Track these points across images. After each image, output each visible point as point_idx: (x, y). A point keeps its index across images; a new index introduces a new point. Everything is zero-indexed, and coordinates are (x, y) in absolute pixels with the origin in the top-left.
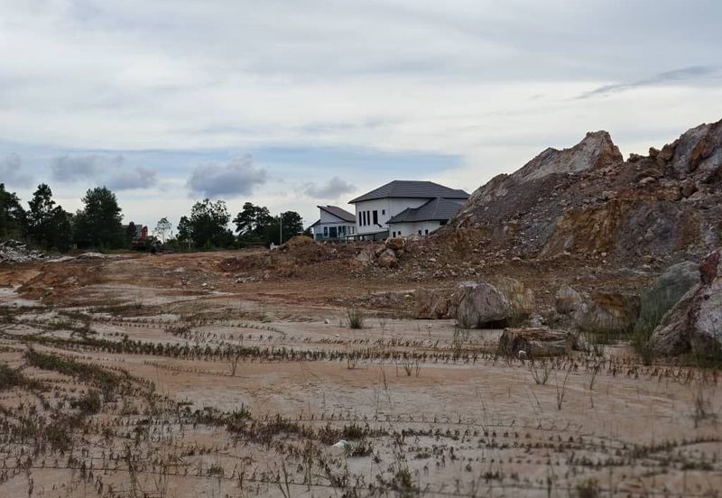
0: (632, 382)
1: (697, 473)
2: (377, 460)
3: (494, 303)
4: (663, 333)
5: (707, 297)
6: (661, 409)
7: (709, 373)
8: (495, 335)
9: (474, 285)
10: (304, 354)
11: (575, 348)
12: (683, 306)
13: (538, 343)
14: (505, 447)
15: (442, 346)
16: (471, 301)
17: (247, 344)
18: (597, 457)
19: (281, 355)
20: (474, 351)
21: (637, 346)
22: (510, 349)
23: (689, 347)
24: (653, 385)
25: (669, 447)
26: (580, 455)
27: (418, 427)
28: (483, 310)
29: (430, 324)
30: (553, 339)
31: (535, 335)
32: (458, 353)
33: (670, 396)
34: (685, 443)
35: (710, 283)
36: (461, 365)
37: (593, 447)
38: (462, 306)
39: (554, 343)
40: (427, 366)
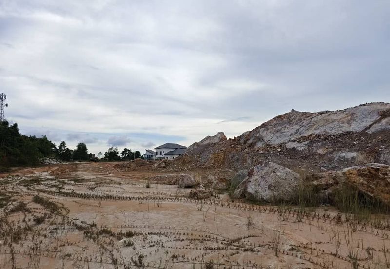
0: (228, 209)
1: (249, 253)
2: (134, 249)
3: (189, 180)
4: (238, 192)
5: (250, 182)
6: (237, 221)
7: (251, 205)
8: (188, 191)
9: (184, 175)
10: (127, 198)
11: (212, 195)
12: (243, 183)
13: (201, 194)
14: (183, 240)
15: (172, 195)
16: (183, 180)
17: (110, 194)
18: (215, 245)
19: (119, 198)
20: (182, 197)
21: (230, 195)
22: (192, 196)
23: (245, 197)
24: (234, 211)
25: (239, 240)
26: (208, 244)
27: (154, 231)
28: (186, 182)
29: (171, 186)
30: (205, 193)
31: (200, 192)
32: (176, 197)
33: (239, 215)
34: (244, 238)
35: (251, 177)
36: (176, 202)
37: (213, 240)
38: (180, 181)
39: (205, 194)
40: (165, 203)
